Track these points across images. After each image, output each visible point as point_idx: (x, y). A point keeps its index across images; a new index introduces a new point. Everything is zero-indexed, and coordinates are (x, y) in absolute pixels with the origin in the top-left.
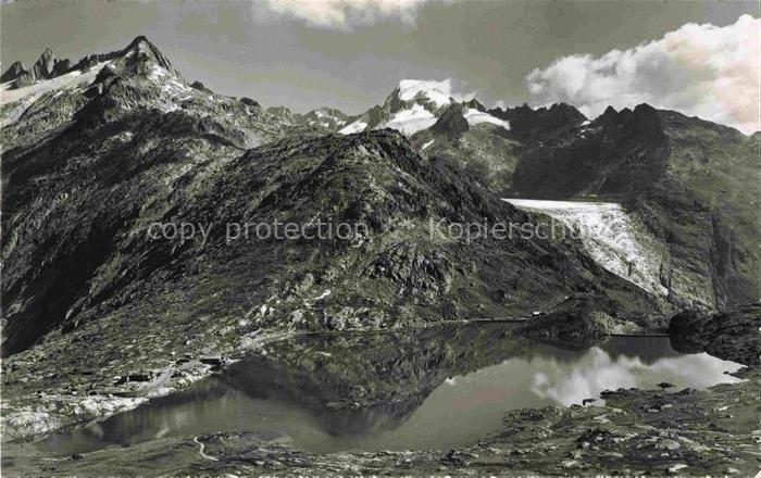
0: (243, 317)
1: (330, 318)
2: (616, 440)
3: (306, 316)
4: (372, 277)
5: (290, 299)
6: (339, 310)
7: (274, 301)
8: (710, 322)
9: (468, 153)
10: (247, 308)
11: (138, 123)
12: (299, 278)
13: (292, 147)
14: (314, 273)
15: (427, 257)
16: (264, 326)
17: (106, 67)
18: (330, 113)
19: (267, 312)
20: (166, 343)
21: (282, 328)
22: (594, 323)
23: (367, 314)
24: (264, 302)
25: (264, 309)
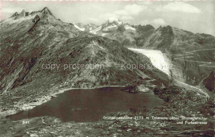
0: (61, 84)
1: (80, 85)
2: (121, 123)
3: (75, 84)
4: (91, 75)
5: (72, 80)
6: (82, 83)
7: (68, 81)
8: (163, 90)
9: (125, 37)
10: (62, 82)
11: (44, 31)
12: (74, 75)
13: (78, 40)
14: (78, 74)
15: (103, 71)
16: (65, 87)
17: (37, 15)
18: (93, 25)
19: (66, 84)
20: (43, 91)
21: (69, 87)
22: (137, 89)
23: (88, 84)
24: (66, 81)
25: (66, 83)
